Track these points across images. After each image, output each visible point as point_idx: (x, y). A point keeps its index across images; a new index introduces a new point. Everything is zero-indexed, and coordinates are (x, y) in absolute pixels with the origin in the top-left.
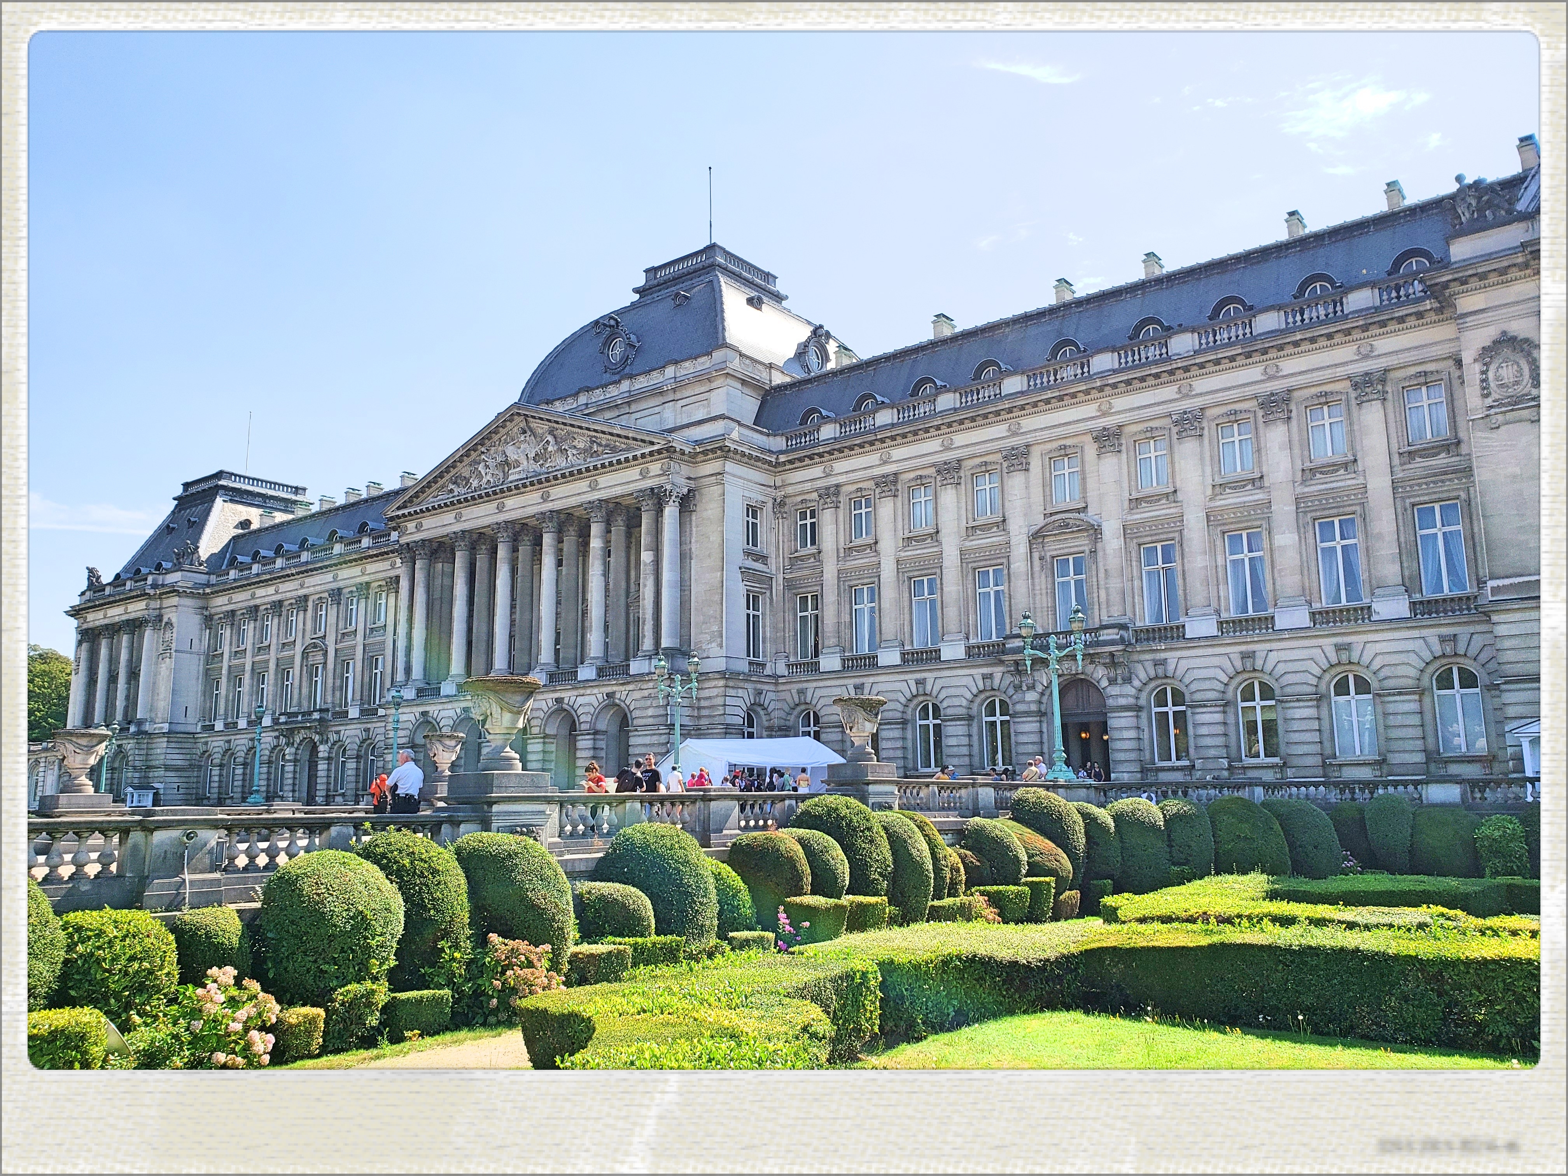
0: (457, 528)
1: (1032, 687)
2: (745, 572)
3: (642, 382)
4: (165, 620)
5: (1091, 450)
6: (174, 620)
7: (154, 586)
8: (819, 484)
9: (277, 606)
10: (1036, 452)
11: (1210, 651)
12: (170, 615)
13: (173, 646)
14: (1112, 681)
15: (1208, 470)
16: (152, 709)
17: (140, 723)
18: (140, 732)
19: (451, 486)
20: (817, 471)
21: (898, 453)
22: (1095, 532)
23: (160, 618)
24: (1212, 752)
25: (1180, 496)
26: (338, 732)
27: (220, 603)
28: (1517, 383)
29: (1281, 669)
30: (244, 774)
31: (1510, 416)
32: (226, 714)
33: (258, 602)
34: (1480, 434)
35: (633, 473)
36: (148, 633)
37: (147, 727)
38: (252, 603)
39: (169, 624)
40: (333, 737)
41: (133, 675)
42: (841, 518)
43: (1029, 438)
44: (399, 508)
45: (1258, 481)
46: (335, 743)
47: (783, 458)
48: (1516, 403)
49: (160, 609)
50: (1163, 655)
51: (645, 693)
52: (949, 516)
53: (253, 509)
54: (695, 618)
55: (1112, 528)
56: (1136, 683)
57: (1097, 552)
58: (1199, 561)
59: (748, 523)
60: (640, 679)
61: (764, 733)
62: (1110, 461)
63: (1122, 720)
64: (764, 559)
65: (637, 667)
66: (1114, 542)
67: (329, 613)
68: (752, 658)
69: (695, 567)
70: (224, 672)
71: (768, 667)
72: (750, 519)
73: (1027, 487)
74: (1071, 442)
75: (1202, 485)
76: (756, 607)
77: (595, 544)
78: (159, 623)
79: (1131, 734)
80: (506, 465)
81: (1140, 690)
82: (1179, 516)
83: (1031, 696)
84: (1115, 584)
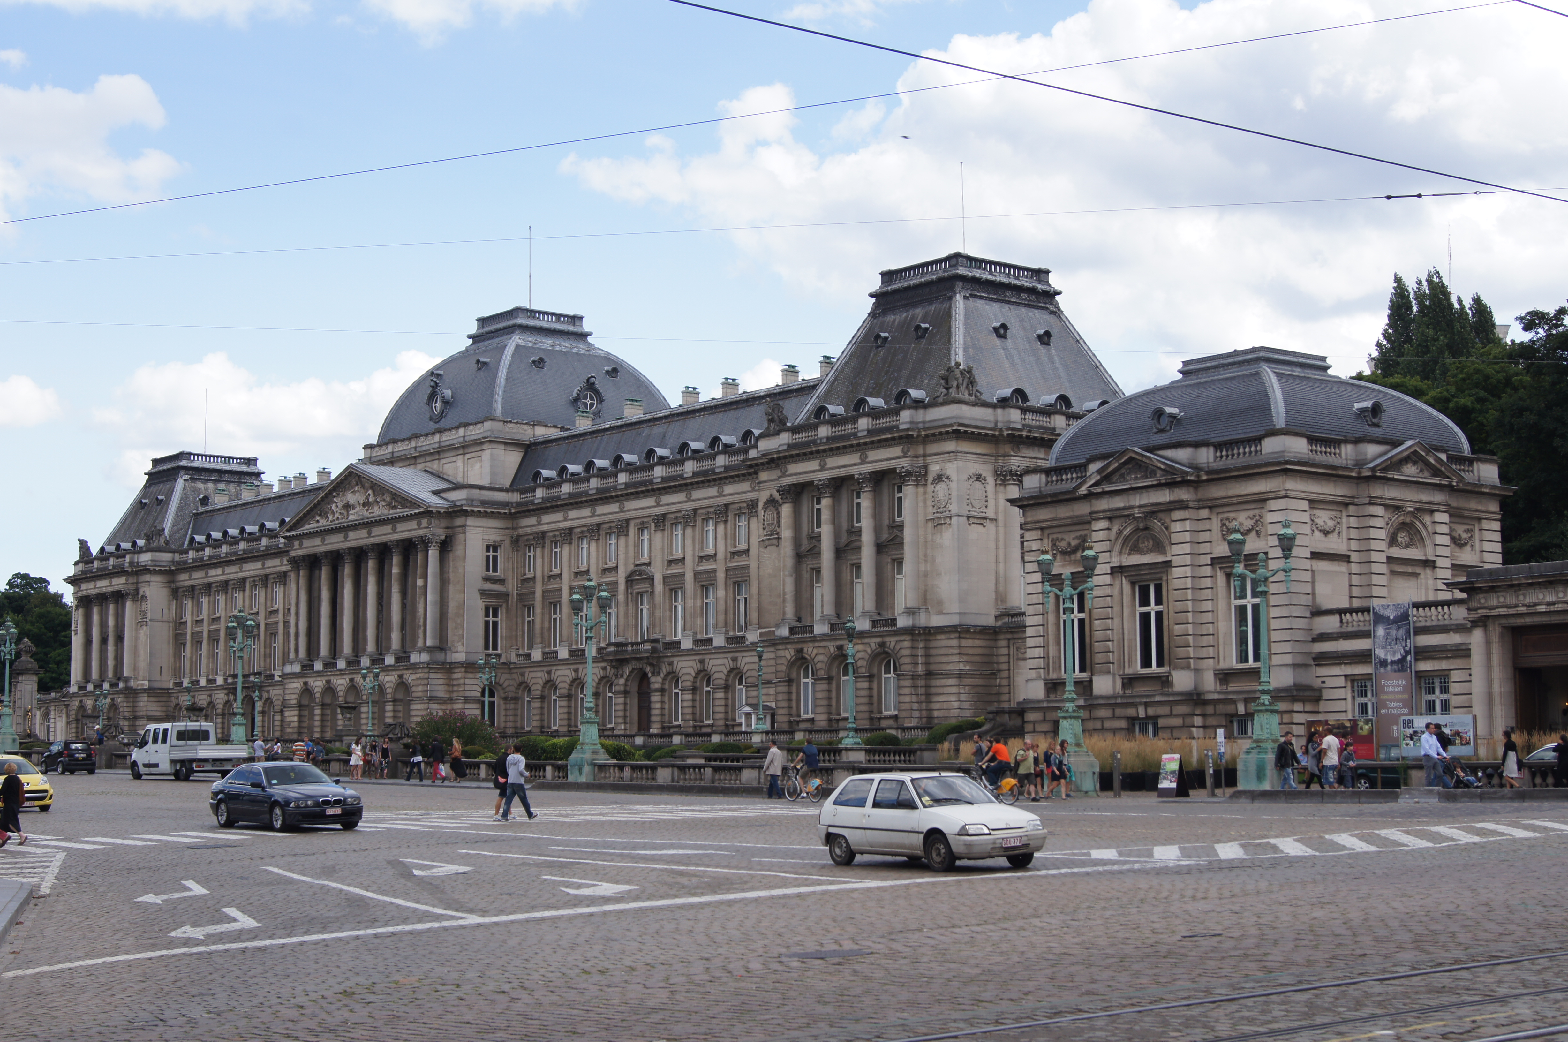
1: (622, 676)
2: (483, 593)
3: (448, 438)
4: (141, 593)
5: (653, 527)
6: (148, 594)
7: (131, 564)
8: (535, 529)
9: (224, 586)
10: (632, 523)
11: (689, 658)
12: (145, 590)
13: (149, 615)
14: (653, 674)
15: (697, 546)
16: (135, 668)
17: (127, 680)
18: (127, 688)
19: (318, 518)
20: (532, 521)
21: (573, 514)
22: (652, 579)
23: (137, 591)
25: (686, 561)
26: (268, 692)
27: (184, 579)
28: (773, 524)
29: (714, 669)
31: (770, 541)
32: (191, 673)
33: (211, 580)
34: (761, 549)
35: (413, 524)
36: (129, 604)
37: (132, 683)
38: (206, 581)
39: (144, 597)
40: (265, 695)
41: (120, 638)
42: (546, 554)
43: (627, 515)
44: (288, 531)
45: (714, 557)
46: (267, 699)
47: (514, 510)
48: (771, 535)
49: (137, 583)
50: (672, 659)
51: (418, 676)
52: (593, 561)
53: (210, 485)
54: (451, 625)
55: (658, 578)
56: (662, 675)
57: (652, 592)
58: (690, 603)
59: (488, 557)
60: (414, 667)
61: (502, 702)
62: (659, 535)
63: (656, 698)
64: (501, 581)
65: (414, 658)
66: (659, 587)
67: (260, 594)
68: (491, 651)
69: (452, 590)
70: (188, 637)
71: (503, 656)
72: (491, 554)
73: (627, 546)
74: (645, 520)
75: (694, 555)
76: (495, 615)
77: (395, 570)
78: (137, 596)
79: (658, 705)
80: (348, 507)
81: (664, 679)
82: (683, 575)
83: (622, 681)
84: (658, 613)
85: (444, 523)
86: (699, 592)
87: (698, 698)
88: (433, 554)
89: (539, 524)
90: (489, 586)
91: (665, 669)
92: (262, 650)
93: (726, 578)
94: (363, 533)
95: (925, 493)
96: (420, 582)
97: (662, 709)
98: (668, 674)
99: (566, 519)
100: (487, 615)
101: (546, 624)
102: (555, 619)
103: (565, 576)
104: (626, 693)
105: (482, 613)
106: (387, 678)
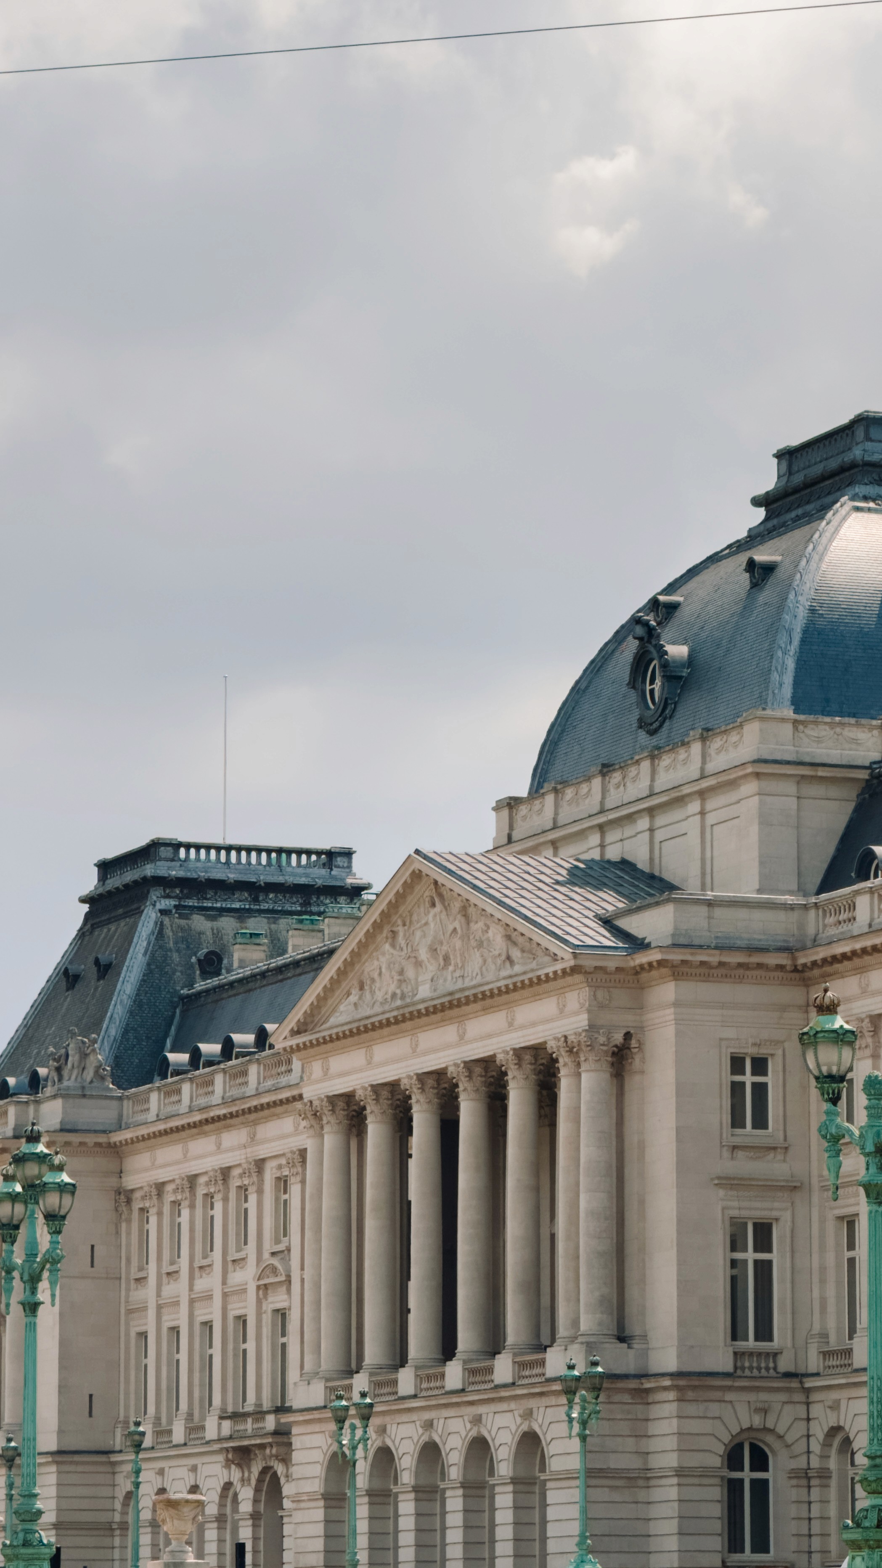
0: (367, 1079)
2: (726, 1184)
3: (668, 770)
8: (855, 1008)
27: (140, 1164)
44: (294, 1032)
53: (227, 924)
61: (786, 1482)
64: (779, 1152)
65: (554, 1364)
68: (751, 1343)
71: (790, 1356)
72: (748, 1079)
76: (762, 1247)
80: (414, 964)
85: (620, 998)
88: (591, 1081)
90: (741, 1166)
100: (738, 1247)
105: (719, 1239)
106: (500, 1423)
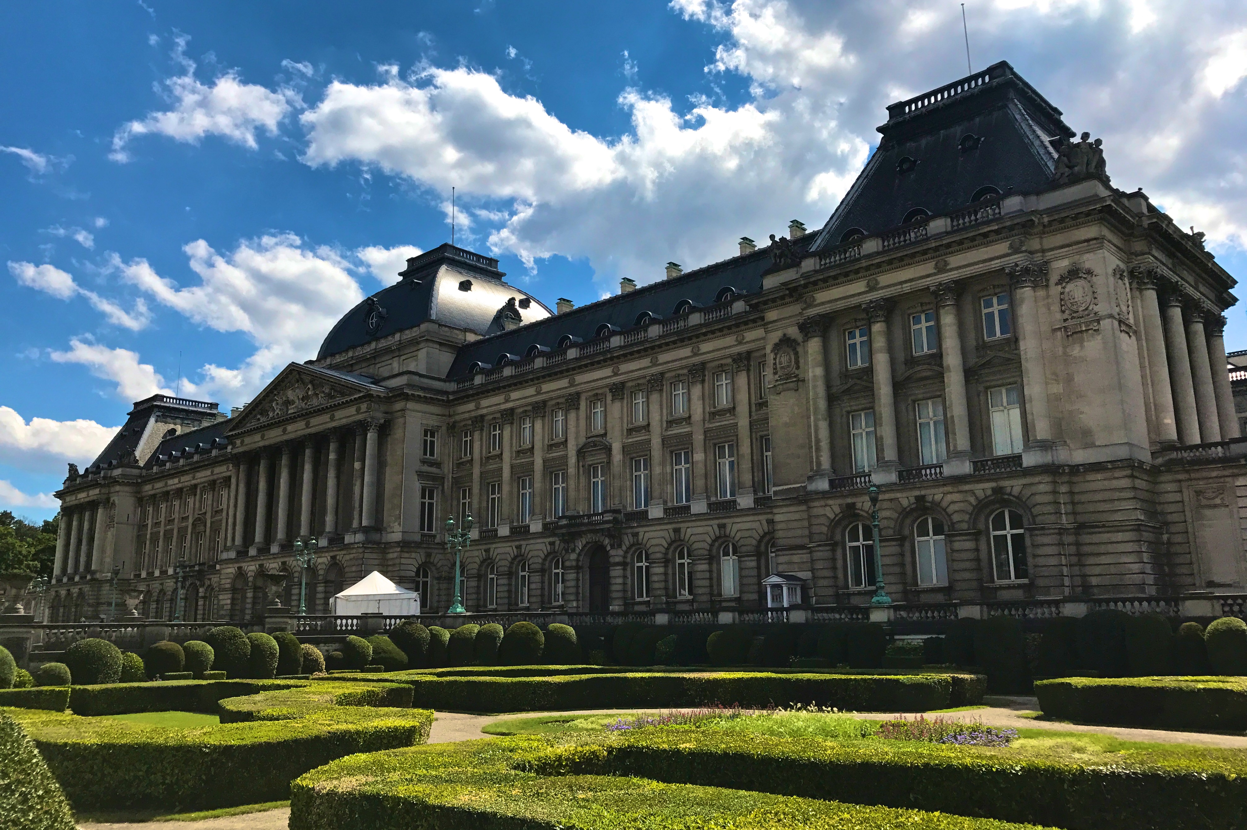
0: (261, 444)
1: (574, 550)
2: (421, 475)
3: (383, 343)
4: (111, 501)
5: (609, 397)
6: (117, 502)
7: (105, 478)
8: (473, 414)
9: (179, 492)
10: (583, 397)
11: (659, 528)
12: (115, 498)
13: (115, 519)
14: (612, 547)
15: (665, 411)
16: (101, 562)
17: (93, 573)
18: (93, 579)
19: (259, 416)
20: (471, 406)
21: (515, 395)
22: (608, 449)
23: (108, 500)
24: (659, 592)
25: (651, 427)
26: (210, 579)
27: (148, 489)
28: (788, 366)
29: (693, 538)
30: (157, 608)
31: (785, 386)
32: (149, 566)
33: (169, 488)
34: (772, 397)
35: (352, 410)
36: (100, 511)
37: (98, 576)
38: (165, 489)
39: (113, 504)
40: (207, 583)
41: (91, 539)
42: (484, 438)
43: (578, 389)
44: (230, 431)
45: (688, 419)
46: (209, 586)
47: (451, 397)
48: (787, 379)
49: (109, 493)
50: (636, 530)
51: (352, 556)
52: (538, 438)
53: (178, 421)
54: (387, 506)
55: (616, 447)
56: (624, 548)
57: (609, 463)
58: (657, 470)
59: (426, 441)
60: (348, 547)
61: (435, 582)
62: (617, 404)
63: (616, 572)
64: (438, 465)
65: (348, 539)
66: (617, 456)
67: (208, 497)
68: (426, 532)
69: (388, 471)
70: (148, 536)
71: (438, 536)
72: (429, 438)
73: (578, 419)
74: (599, 391)
75: (661, 421)
76: (431, 497)
77: (332, 456)
78: (108, 503)
79: (620, 581)
80: (288, 403)
81: (626, 552)
82: (649, 441)
83: (573, 556)
84: (617, 483)
85: (383, 408)
86: (668, 458)
87: (670, 571)
88: (371, 436)
89: (477, 408)
90: (426, 468)
91: (627, 541)
92: (208, 543)
93: (705, 440)
94: (301, 424)
95: (1048, 296)
96: (357, 465)
97: (624, 584)
98: (632, 546)
99: (507, 401)
100: (423, 497)
101: (484, 504)
102: (493, 499)
103: (506, 456)
104: (578, 568)
105: (418, 494)
106: (320, 560)
